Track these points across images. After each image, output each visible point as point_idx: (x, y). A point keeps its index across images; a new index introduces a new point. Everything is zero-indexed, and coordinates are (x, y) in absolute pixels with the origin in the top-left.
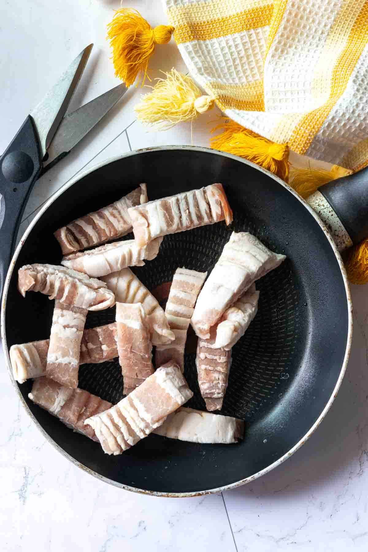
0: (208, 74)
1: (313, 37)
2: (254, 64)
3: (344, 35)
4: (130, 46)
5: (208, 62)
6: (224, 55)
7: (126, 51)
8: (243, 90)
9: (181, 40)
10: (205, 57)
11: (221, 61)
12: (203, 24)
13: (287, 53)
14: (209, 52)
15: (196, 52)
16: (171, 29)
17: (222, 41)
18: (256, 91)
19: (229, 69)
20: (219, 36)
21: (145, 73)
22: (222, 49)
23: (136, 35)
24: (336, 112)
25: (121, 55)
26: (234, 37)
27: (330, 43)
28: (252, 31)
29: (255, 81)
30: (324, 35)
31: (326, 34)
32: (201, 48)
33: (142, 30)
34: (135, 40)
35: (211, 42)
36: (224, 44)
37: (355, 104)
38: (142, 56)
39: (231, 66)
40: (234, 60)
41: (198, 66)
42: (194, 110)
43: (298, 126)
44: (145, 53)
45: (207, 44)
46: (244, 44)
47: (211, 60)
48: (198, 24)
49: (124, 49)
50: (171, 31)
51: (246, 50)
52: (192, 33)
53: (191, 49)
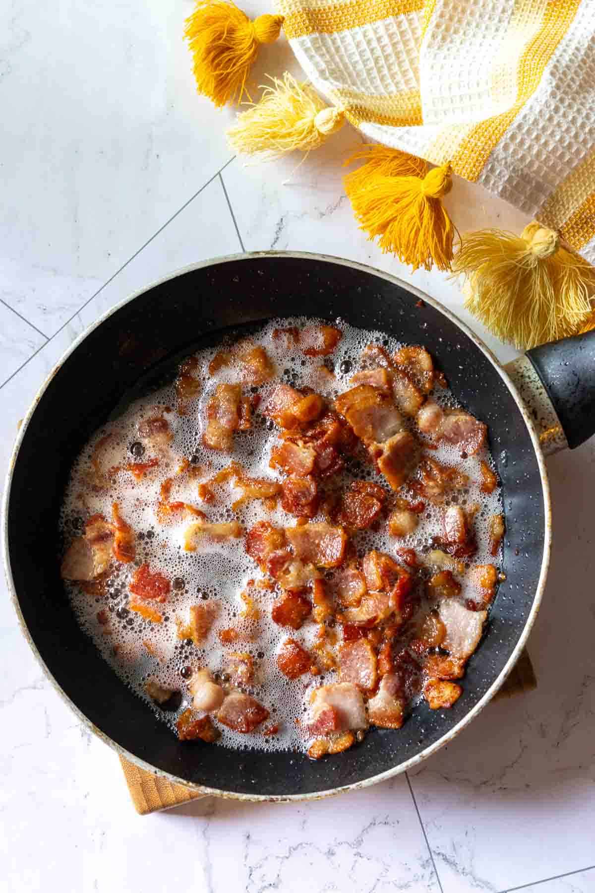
0: (336, 79)
1: (490, 18)
2: (406, 65)
3: (537, 13)
4: (219, 47)
5: (336, 63)
6: (361, 54)
7: (212, 54)
8: (391, 102)
9: (294, 33)
10: (332, 57)
11: (357, 62)
12: (327, 11)
13: (451, 42)
14: (337, 49)
15: (318, 49)
16: (279, 19)
17: (357, 33)
18: (412, 104)
19: (369, 74)
20: (354, 26)
21: (243, 86)
22: (358, 45)
23: (228, 31)
24: (525, 117)
25: (204, 59)
26: (374, 27)
27: (515, 25)
28: (402, 17)
29: (410, 89)
30: (506, 15)
31: (510, 12)
32: (324, 45)
33: (236, 23)
34: (225, 39)
35: (341, 36)
36: (360, 37)
37: (553, 107)
38: (237, 61)
39: (372, 69)
40: (376, 61)
41: (320, 68)
42: (314, 129)
43: (466, 138)
44: (241, 56)
45: (335, 39)
46: (391, 36)
47: (341, 60)
48: (320, 10)
49: (208, 51)
50: (278, 23)
51: (394, 45)
52: (310, 22)
53: (309, 45)
